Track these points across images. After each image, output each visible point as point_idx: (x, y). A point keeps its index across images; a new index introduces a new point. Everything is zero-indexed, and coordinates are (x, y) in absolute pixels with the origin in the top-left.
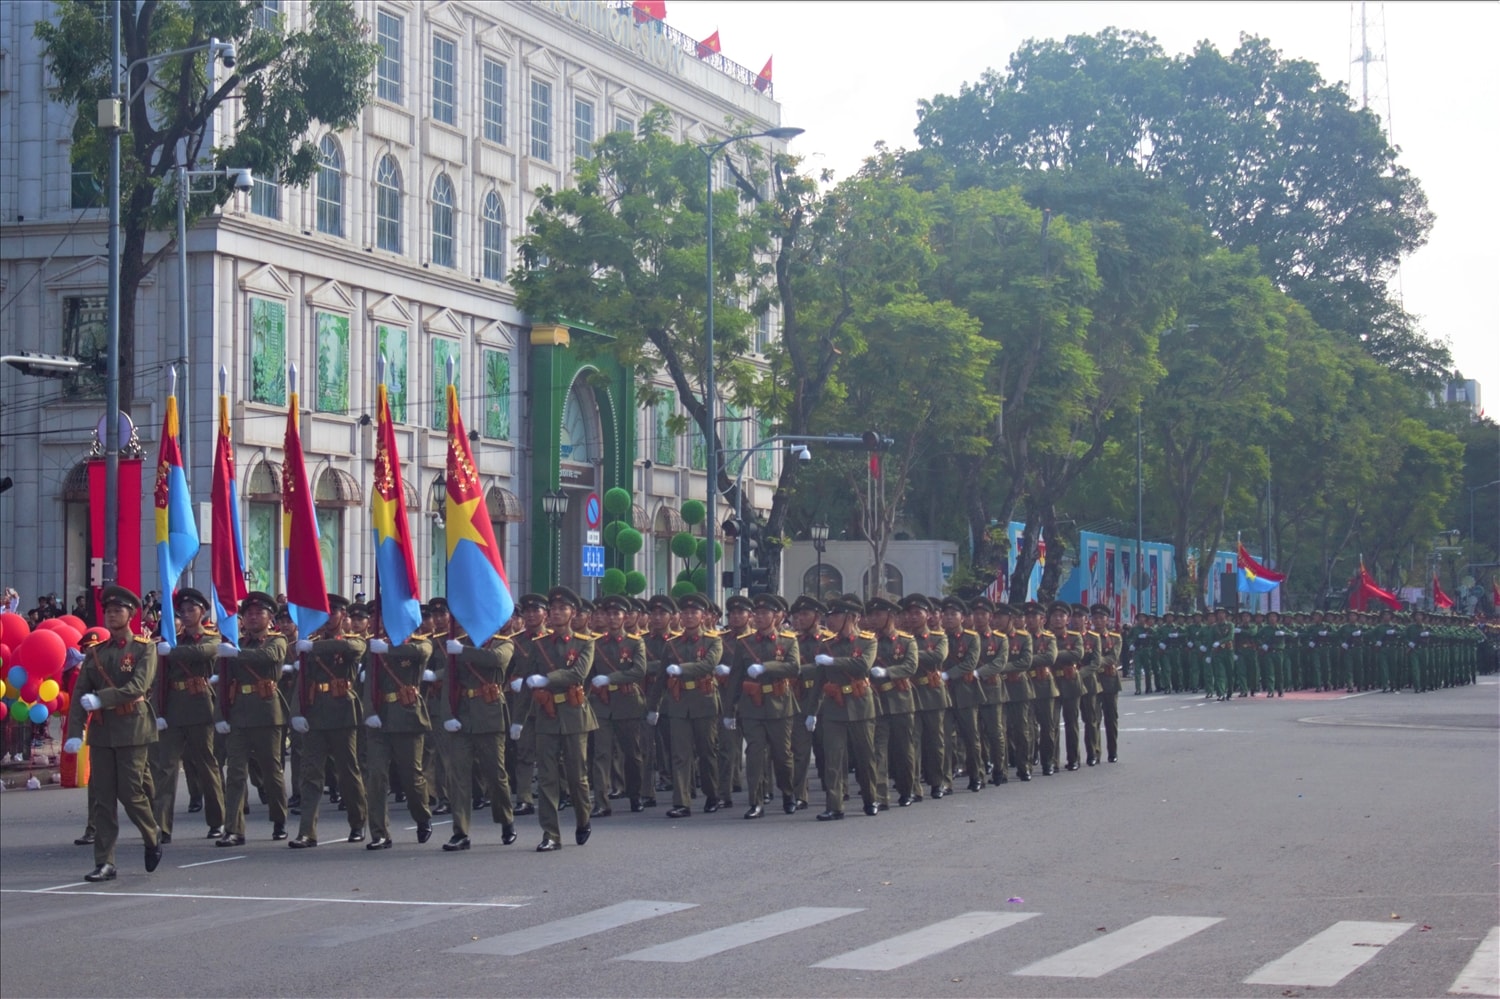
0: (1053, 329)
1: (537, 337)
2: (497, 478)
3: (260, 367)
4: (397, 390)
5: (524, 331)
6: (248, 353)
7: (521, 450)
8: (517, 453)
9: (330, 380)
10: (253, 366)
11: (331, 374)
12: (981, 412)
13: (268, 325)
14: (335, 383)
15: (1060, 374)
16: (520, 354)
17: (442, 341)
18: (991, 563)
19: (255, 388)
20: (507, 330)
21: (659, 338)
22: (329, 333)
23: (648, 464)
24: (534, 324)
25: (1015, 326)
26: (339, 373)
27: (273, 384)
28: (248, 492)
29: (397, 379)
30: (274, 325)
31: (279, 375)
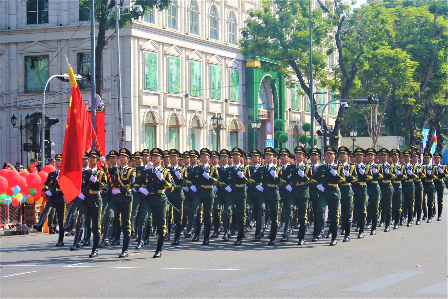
0: (439, 58)
1: (249, 65)
2: (235, 116)
3: (148, 77)
4: (198, 84)
5: (244, 62)
6: (144, 72)
7: (243, 105)
8: (242, 107)
9: (174, 81)
10: (145, 77)
11: (174, 79)
12: (412, 88)
13: (151, 62)
14: (175, 83)
15: (441, 75)
16: (243, 71)
17: (214, 67)
18: (416, 144)
19: (146, 85)
20: (238, 62)
21: (293, 64)
22: (173, 64)
23: (290, 110)
24: (247, 60)
25: (424, 57)
26: (177, 79)
27: (153, 83)
28: (144, 122)
29: (198, 81)
30: (153, 62)
31: (155, 80)
